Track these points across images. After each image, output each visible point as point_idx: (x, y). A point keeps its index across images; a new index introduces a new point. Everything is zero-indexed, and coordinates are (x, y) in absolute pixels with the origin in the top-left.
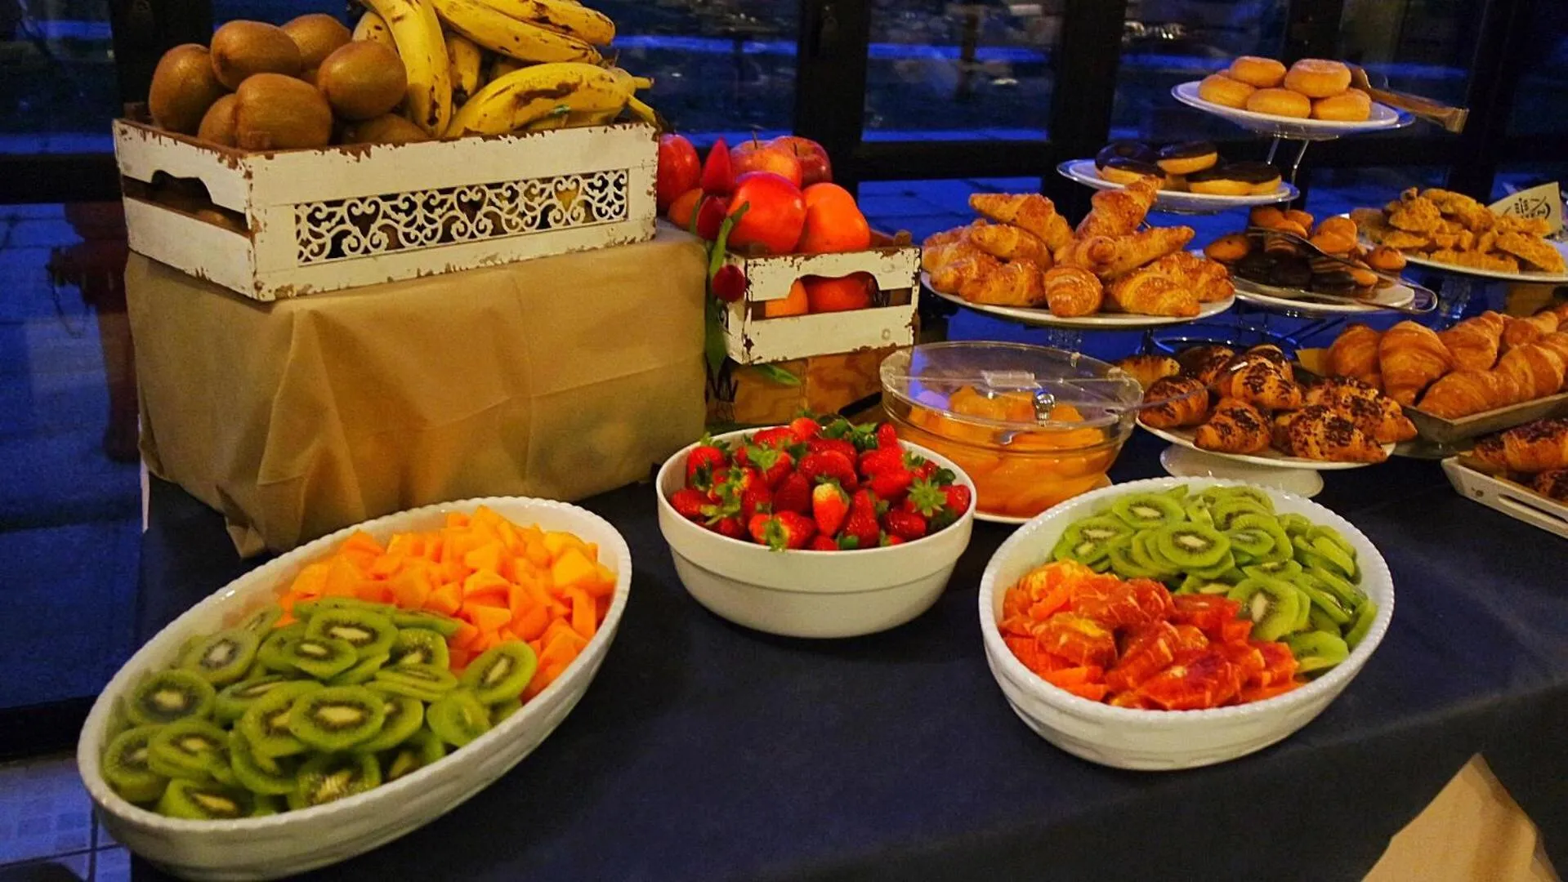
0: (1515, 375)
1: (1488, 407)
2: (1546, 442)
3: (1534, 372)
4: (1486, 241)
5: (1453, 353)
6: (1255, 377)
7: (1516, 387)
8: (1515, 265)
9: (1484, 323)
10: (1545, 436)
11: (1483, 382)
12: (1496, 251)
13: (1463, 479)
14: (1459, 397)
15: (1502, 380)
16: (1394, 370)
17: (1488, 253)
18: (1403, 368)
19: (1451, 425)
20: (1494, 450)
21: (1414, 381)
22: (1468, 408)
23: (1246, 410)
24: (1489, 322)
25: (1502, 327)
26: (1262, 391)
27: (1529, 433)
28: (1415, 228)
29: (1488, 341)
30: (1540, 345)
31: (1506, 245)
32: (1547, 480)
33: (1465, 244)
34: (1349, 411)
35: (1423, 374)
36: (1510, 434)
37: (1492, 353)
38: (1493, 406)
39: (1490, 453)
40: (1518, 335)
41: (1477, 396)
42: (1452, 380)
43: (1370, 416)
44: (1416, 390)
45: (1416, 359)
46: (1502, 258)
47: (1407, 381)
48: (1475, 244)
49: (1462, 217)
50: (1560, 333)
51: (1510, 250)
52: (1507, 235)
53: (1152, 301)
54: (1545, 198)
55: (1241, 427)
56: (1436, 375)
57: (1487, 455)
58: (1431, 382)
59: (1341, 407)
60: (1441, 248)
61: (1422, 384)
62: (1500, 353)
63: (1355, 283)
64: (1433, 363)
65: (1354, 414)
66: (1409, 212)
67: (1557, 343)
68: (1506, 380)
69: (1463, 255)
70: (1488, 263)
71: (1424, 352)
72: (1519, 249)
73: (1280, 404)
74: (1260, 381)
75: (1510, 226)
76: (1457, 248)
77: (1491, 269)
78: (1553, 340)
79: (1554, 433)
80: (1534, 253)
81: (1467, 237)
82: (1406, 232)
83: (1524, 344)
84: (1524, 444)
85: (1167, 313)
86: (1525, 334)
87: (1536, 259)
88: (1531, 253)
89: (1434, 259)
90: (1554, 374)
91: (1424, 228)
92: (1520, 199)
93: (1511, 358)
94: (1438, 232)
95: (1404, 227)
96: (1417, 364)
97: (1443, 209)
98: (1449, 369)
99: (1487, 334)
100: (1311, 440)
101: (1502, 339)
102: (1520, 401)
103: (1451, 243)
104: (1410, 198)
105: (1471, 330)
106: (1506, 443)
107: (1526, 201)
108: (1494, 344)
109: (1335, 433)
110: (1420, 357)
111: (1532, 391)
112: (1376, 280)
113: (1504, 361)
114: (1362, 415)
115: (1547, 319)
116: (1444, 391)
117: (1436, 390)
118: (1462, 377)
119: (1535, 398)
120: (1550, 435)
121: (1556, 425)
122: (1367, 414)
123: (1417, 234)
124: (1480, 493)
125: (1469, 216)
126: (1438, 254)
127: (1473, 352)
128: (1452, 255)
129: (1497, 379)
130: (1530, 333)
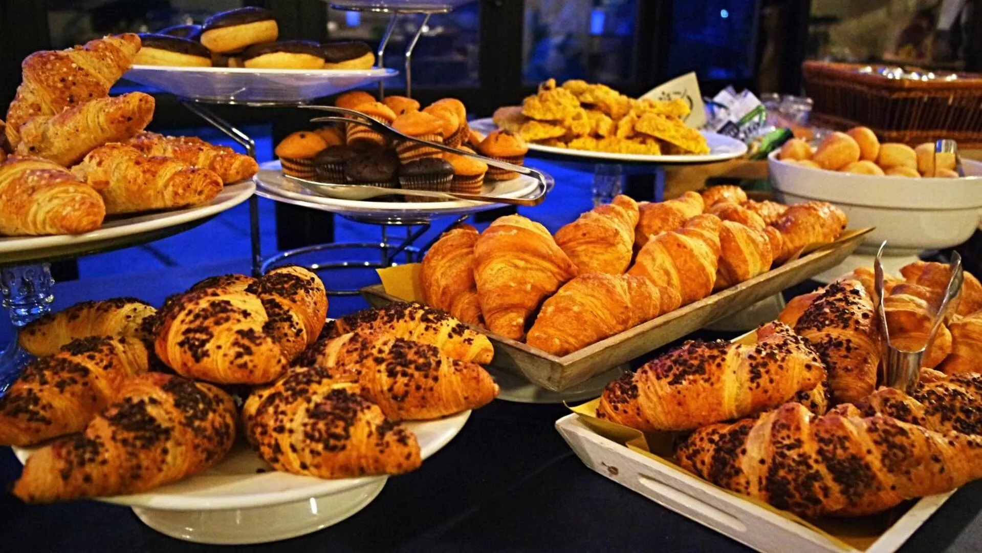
0: (655, 275)
1: (620, 327)
2: (695, 381)
3: (679, 271)
4: (624, 127)
5: (572, 254)
6: (196, 331)
7: (655, 292)
8: (656, 147)
9: (613, 209)
10: (694, 373)
11: (608, 291)
12: (637, 135)
13: (588, 448)
14: (578, 317)
15: (634, 285)
16: (488, 286)
17: (629, 138)
18: (500, 282)
19: (561, 365)
20: (624, 401)
21: (517, 299)
22: (590, 333)
23: (153, 401)
24: (619, 208)
25: (637, 214)
26: (206, 354)
27: (670, 368)
28: (549, 117)
29: (617, 233)
30: (684, 232)
31: (643, 127)
32: (706, 445)
33: (603, 130)
34: (383, 367)
35: (529, 287)
36: (645, 372)
37: (625, 246)
38: (625, 325)
39: (619, 405)
40: (657, 223)
41: (604, 314)
42: (568, 293)
43: (417, 374)
44: (523, 313)
45: (516, 266)
46: (643, 142)
47: (507, 301)
48: (615, 130)
49: (601, 105)
50: (706, 215)
51: (649, 132)
52: (645, 116)
53: (21, 209)
54: (686, 91)
55: (125, 442)
56: (550, 287)
57: (616, 408)
58: (545, 297)
59: (370, 362)
60: (578, 136)
61: (531, 302)
62: (637, 248)
63: (451, 171)
64: (543, 270)
65: (392, 373)
66: (543, 101)
67: (703, 228)
68: (642, 284)
69: (602, 143)
70: (628, 147)
71: (526, 256)
72: (658, 130)
73: (237, 376)
74: (204, 337)
75: (648, 109)
76: (597, 136)
77: (632, 153)
78: (698, 225)
79: (706, 366)
80: (673, 133)
81: (605, 124)
82: (541, 121)
83: (663, 233)
84: (664, 387)
85: (49, 230)
86: (665, 221)
87: (677, 139)
88: (670, 133)
89: (573, 148)
90: (702, 268)
91: (559, 116)
92: (663, 93)
93: (648, 252)
94: (574, 119)
95: (538, 117)
96: (519, 274)
97: (582, 99)
98: (567, 277)
99: (614, 224)
100: (285, 441)
101: (638, 228)
102: (663, 313)
103: (588, 130)
104: (547, 88)
105: (597, 220)
106: (640, 385)
107: (668, 95)
108: (627, 237)
109: (321, 425)
110: (521, 264)
111: (677, 295)
112: (486, 168)
113: (639, 258)
114: (404, 374)
115: (690, 200)
116: (558, 310)
117: (549, 308)
118: (581, 287)
119: (683, 305)
120: (700, 370)
121: (707, 353)
122: (411, 370)
123: (554, 123)
124: (614, 471)
125: (608, 102)
126: (575, 142)
127: (598, 249)
128: (591, 142)
129: (629, 284)
130: (671, 219)
